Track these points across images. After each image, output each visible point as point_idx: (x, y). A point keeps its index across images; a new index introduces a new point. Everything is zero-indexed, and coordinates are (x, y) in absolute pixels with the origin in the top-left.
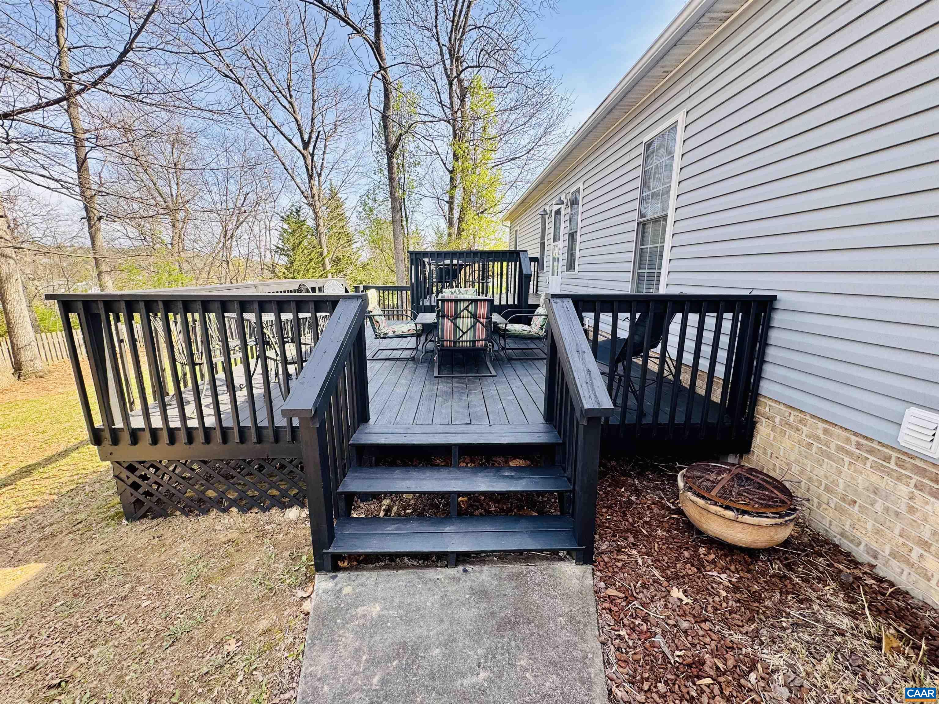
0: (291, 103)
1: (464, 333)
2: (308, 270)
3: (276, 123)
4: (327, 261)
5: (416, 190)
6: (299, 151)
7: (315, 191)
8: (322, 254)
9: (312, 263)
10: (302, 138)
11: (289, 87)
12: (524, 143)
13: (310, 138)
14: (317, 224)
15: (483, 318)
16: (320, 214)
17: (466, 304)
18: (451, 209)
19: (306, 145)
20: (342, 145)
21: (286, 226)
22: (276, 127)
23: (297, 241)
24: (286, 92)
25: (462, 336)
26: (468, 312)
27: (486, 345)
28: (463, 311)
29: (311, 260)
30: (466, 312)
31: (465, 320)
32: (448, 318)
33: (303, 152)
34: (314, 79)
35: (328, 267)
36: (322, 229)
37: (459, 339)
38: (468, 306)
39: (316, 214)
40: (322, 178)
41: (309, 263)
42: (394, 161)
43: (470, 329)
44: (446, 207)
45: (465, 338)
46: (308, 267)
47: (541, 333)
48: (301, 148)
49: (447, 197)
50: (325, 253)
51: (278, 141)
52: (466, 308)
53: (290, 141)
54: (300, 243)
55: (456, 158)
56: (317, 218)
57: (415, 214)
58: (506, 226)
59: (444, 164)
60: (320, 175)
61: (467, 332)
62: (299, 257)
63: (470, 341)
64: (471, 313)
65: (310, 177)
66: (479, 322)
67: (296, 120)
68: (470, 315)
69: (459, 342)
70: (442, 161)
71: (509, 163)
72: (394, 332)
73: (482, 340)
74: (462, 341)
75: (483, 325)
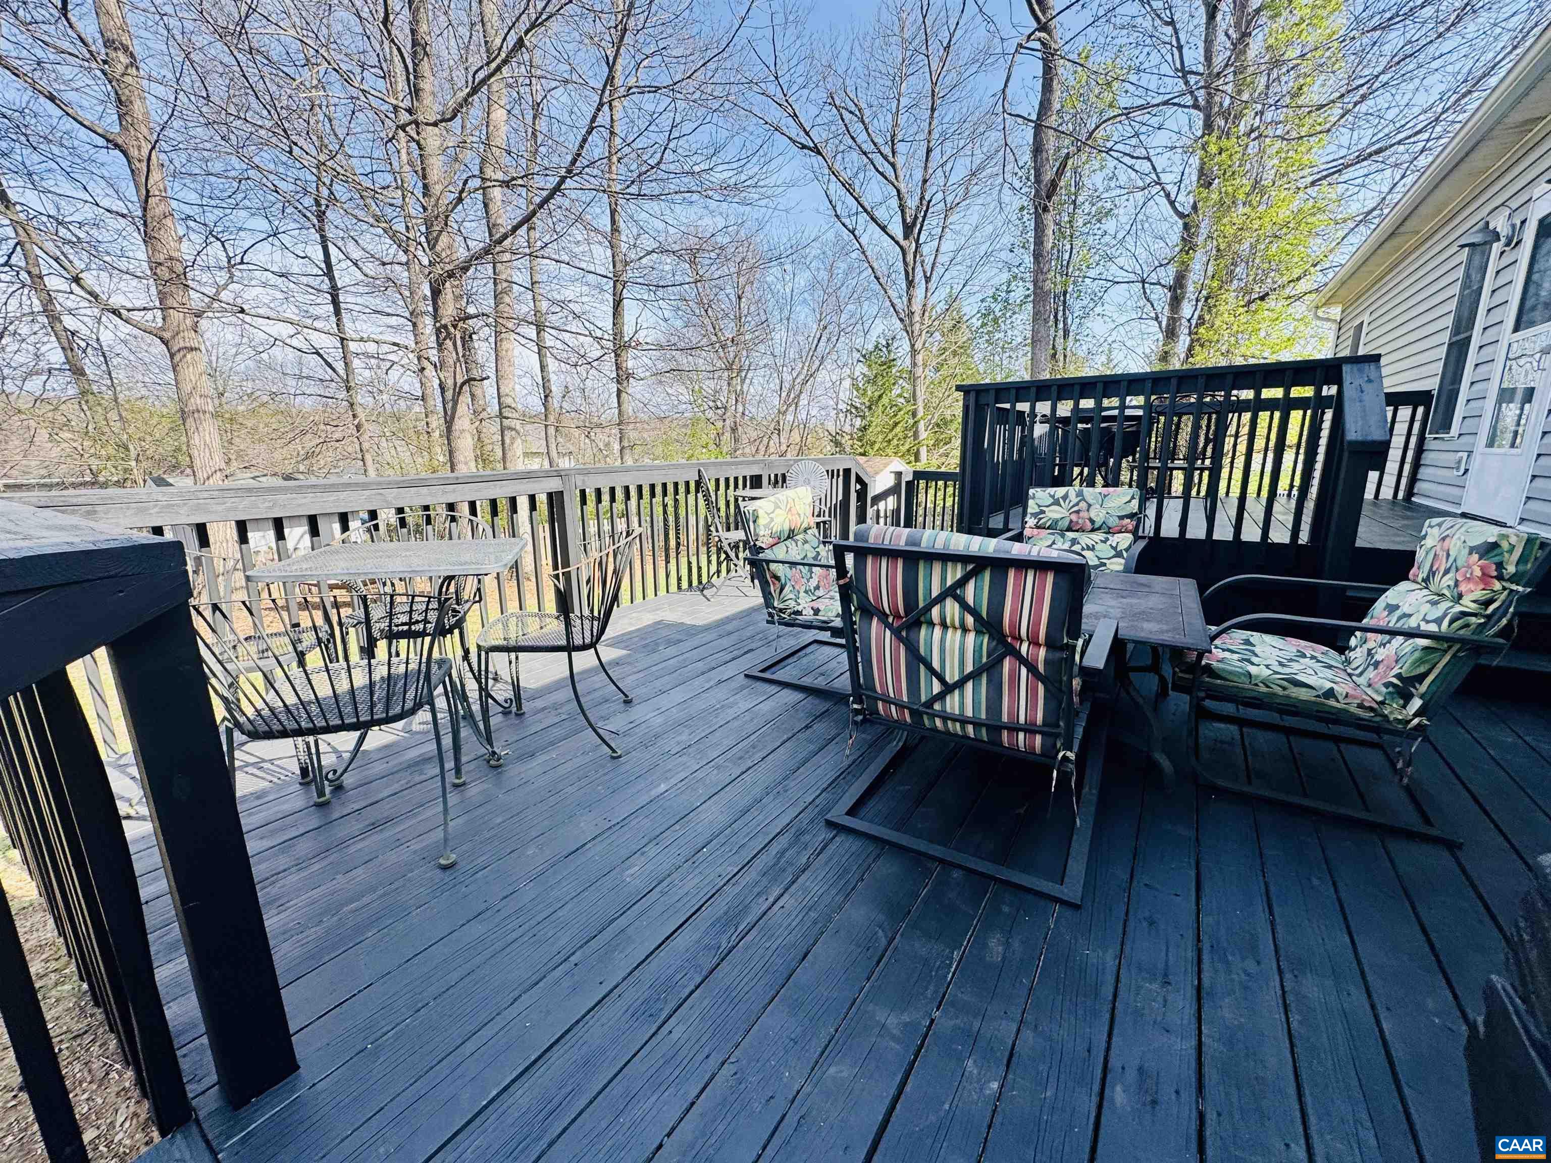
0: (893, 165)
1: (948, 689)
2: (889, 441)
3: (866, 204)
4: (921, 425)
5: (1092, 273)
6: (897, 243)
7: (917, 307)
8: (914, 414)
9: (898, 429)
10: (904, 220)
11: (893, 137)
12: (1423, 100)
13: (916, 218)
14: (914, 364)
15: (1034, 642)
16: (918, 345)
17: (955, 573)
18: (1176, 302)
19: (908, 229)
20: (974, 219)
21: (865, 370)
22: (866, 211)
23: (877, 394)
24: (887, 150)
25: (941, 696)
26: (964, 606)
27: (1049, 752)
28: (940, 599)
29: (896, 424)
30: (952, 608)
31: (953, 638)
32: (883, 617)
33: (902, 242)
34: (933, 110)
35: (923, 435)
36: (919, 371)
37: (929, 704)
38: (962, 583)
39: (913, 346)
40: (932, 285)
41: (891, 430)
42: (1048, 219)
43: (974, 676)
44: (1161, 297)
45: (952, 704)
46: (890, 437)
47: (1394, 711)
48: (900, 236)
49: (1168, 275)
50: (920, 414)
51: (870, 234)
52: (953, 592)
53: (883, 229)
54: (880, 397)
55: (1205, 180)
56: (914, 352)
57: (1088, 323)
58: (1328, 320)
59: (1172, 203)
60: (928, 279)
61: (960, 684)
62: (878, 420)
63: (977, 724)
64: (974, 612)
65: (910, 283)
66: (1017, 655)
67: (898, 191)
68: (970, 620)
69: (933, 716)
70: (1168, 195)
71: (1365, 163)
72: (817, 612)
73: (1030, 729)
74: (945, 718)
75: (1032, 668)
